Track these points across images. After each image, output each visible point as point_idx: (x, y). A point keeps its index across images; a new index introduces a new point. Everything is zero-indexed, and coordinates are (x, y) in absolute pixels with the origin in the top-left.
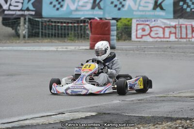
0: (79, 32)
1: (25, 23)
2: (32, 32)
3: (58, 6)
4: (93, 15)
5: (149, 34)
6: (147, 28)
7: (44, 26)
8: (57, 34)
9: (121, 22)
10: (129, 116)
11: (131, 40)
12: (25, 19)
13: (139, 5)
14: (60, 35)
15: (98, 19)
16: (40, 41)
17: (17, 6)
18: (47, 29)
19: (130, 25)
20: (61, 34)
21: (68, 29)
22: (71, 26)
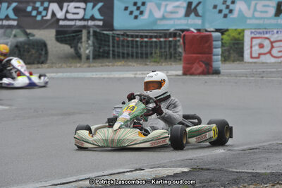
0: (167, 50)
1: (88, 38)
2: (99, 51)
3: (136, 13)
4: (187, 25)
5: (270, 52)
6: (266, 43)
7: (115, 42)
8: (135, 54)
9: (229, 35)
10: (237, 172)
11: (242, 60)
12: (89, 33)
13: (255, 10)
14: (140, 55)
15: (195, 31)
16: (110, 64)
17: (78, 14)
18: (120, 46)
19: (241, 38)
20: (142, 54)
21: (151, 46)
22: (156, 42)
